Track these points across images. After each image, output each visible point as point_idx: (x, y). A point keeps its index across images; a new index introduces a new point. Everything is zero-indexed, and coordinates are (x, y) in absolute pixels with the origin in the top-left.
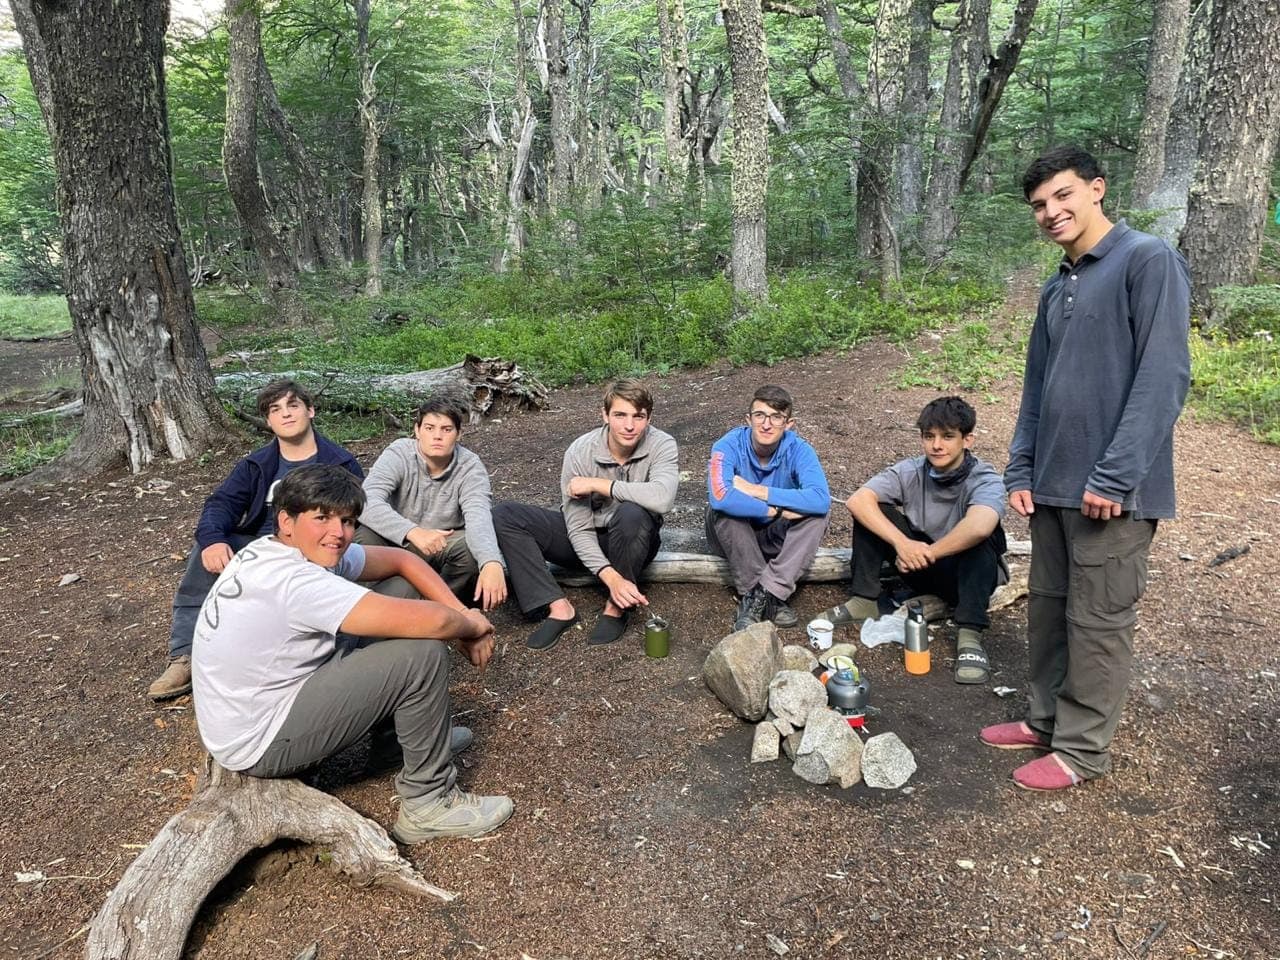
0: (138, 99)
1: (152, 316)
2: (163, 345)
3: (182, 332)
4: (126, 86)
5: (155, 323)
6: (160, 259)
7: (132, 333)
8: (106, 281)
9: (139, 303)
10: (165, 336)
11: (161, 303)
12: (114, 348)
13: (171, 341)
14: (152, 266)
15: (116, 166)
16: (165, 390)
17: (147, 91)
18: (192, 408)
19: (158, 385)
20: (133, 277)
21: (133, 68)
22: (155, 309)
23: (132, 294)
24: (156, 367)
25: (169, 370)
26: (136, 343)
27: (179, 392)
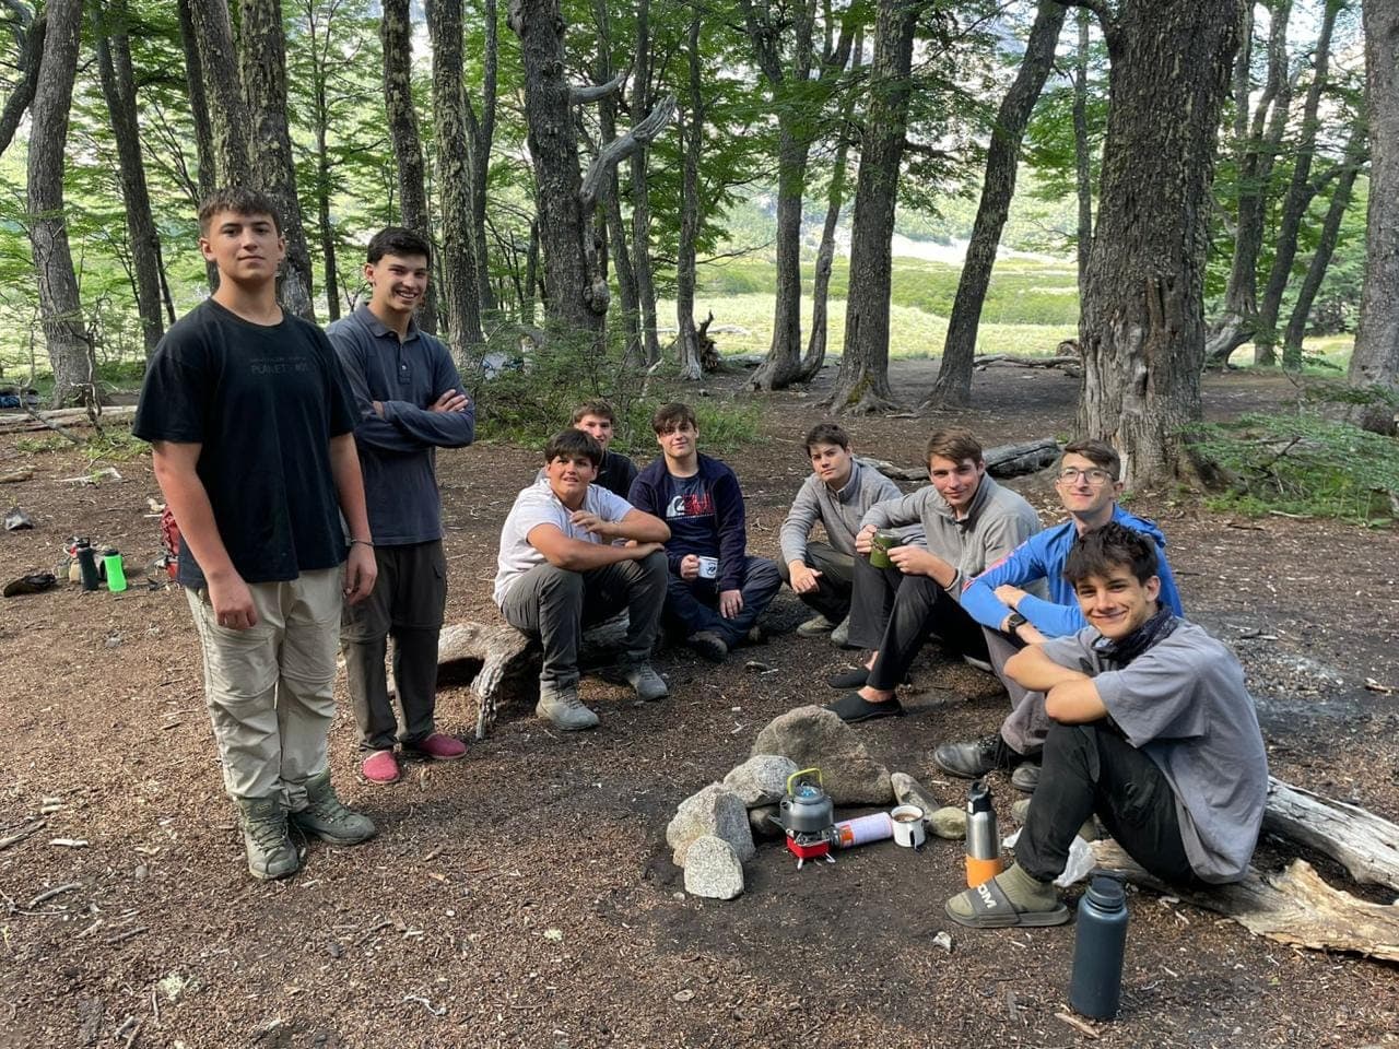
0: (1163, 134)
1: (1132, 349)
2: (1136, 379)
3: (1156, 368)
4: (1155, 121)
5: (1133, 356)
6: (1151, 292)
7: (1114, 365)
8: (1101, 313)
9: (1125, 335)
10: (1141, 370)
11: (1144, 338)
12: (1098, 378)
13: (1146, 377)
14: (1143, 299)
15: (1131, 201)
16: (1126, 423)
17: (1177, 122)
18: (1146, 445)
19: (1122, 417)
20: (1123, 312)
21: (1165, 103)
22: (1135, 342)
23: (1120, 327)
24: (1125, 400)
25: (1136, 405)
26: (1115, 374)
27: (1139, 428)
